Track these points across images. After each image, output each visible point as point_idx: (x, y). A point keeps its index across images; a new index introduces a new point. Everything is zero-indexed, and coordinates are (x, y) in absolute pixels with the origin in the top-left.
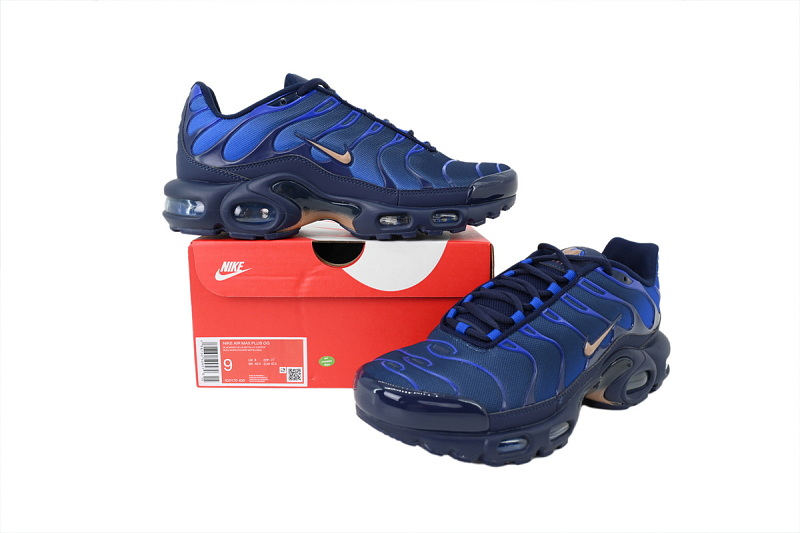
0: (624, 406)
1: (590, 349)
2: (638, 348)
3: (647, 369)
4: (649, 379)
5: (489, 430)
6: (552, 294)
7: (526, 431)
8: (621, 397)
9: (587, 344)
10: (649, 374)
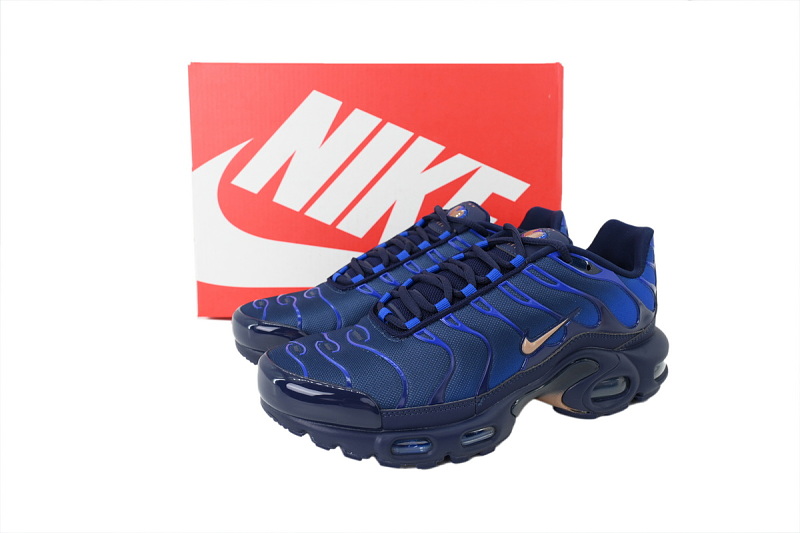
0: (591, 415)
1: (529, 346)
2: (611, 349)
3: (625, 375)
4: (628, 386)
5: (382, 428)
6: (490, 282)
7: (429, 433)
8: (585, 403)
9: (526, 340)
10: (628, 381)
